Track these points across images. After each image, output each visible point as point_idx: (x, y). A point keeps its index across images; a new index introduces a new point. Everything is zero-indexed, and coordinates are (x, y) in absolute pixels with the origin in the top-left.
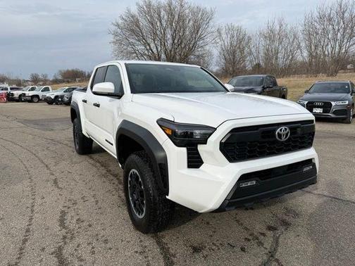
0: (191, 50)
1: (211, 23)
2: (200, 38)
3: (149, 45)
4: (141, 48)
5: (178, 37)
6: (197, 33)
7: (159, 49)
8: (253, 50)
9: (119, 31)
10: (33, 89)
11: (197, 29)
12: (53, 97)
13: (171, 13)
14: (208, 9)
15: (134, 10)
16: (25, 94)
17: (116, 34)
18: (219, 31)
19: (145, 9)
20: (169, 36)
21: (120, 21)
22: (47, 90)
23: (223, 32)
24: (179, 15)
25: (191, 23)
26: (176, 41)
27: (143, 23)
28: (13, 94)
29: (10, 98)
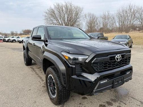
0: (75, 23)
1: (82, 12)
2: (78, 18)
3: (58, 20)
4: (55, 22)
5: (69, 17)
6: (77, 16)
7: (62, 22)
8: (98, 23)
9: (47, 15)
10: (13, 37)
11: (77, 14)
12: (21, 40)
13: (67, 8)
14: (81, 7)
15: (53, 7)
16: (10, 39)
17: (45, 16)
18: (85, 15)
19: (57, 6)
20: (66, 17)
21: (47, 11)
22: (18, 37)
23: (87, 16)
24: (70, 9)
25: (75, 12)
26: (69, 19)
27: (56, 12)
28: (5, 39)
29: (4, 41)
